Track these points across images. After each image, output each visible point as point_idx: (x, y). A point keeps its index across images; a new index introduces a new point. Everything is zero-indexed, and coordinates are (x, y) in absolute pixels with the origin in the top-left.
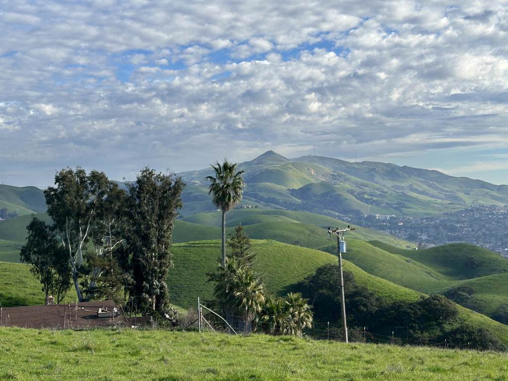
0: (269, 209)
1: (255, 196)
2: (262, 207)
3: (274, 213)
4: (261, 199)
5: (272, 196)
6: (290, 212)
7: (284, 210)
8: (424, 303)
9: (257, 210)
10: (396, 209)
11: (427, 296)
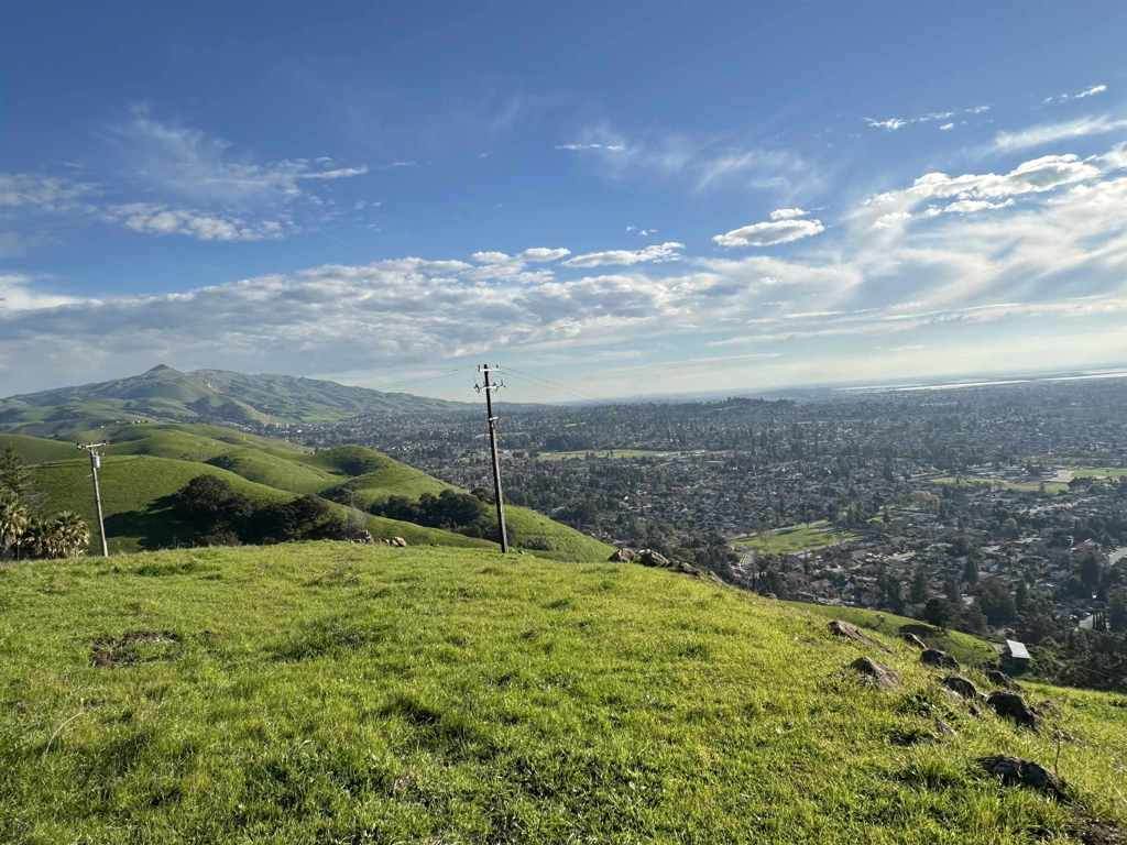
0: (161, 423)
1: (146, 411)
2: (153, 421)
3: (166, 427)
4: (154, 413)
5: (166, 410)
6: (186, 425)
7: (178, 423)
8: (298, 503)
9: (148, 424)
10: (295, 417)
11: (301, 496)
